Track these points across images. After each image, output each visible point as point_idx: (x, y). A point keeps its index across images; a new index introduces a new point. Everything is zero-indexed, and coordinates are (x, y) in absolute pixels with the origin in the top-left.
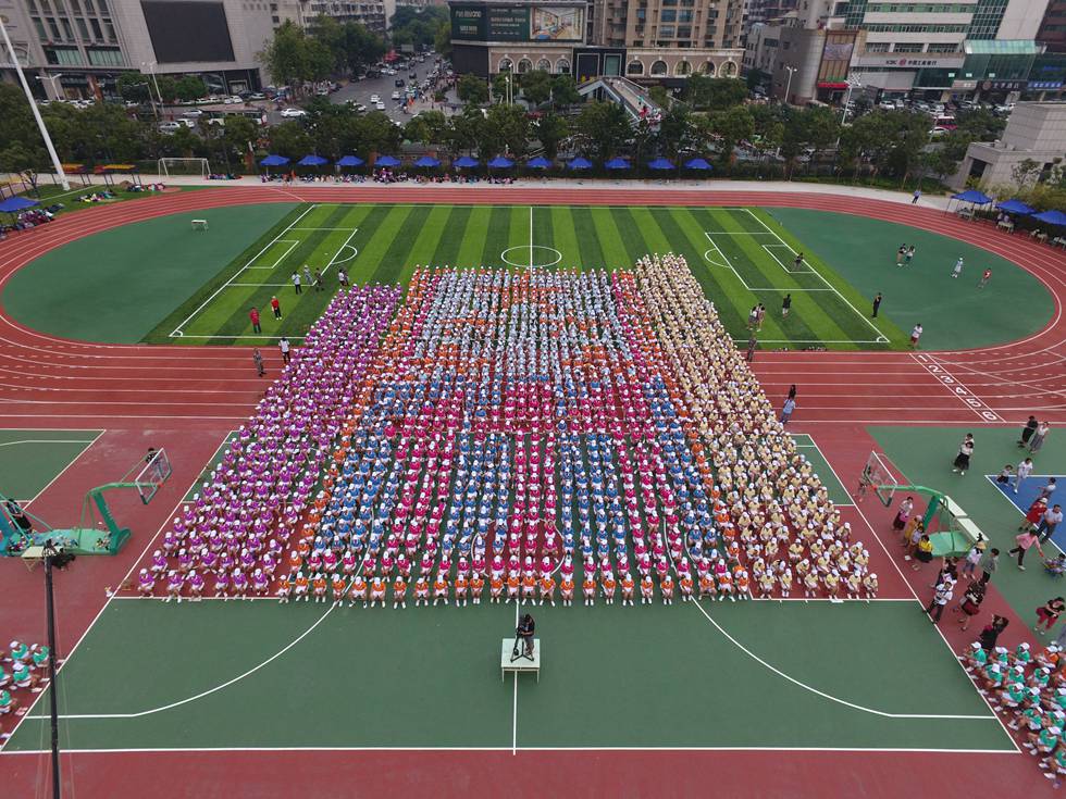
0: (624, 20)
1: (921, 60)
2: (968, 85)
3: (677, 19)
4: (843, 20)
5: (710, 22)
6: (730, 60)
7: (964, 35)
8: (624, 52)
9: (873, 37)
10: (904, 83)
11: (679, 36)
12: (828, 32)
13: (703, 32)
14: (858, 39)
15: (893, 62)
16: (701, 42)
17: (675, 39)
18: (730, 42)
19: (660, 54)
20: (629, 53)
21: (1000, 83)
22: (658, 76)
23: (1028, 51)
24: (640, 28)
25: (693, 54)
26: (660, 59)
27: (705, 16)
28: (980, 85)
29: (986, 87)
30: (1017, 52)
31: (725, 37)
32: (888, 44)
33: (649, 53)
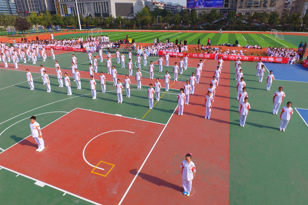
6: (272, 11)
11: (254, 4)
16: (262, 6)
19: (248, 10)
20: (237, 10)
25: (259, 9)
26: (248, 11)
31: (271, 4)
33: (244, 10)
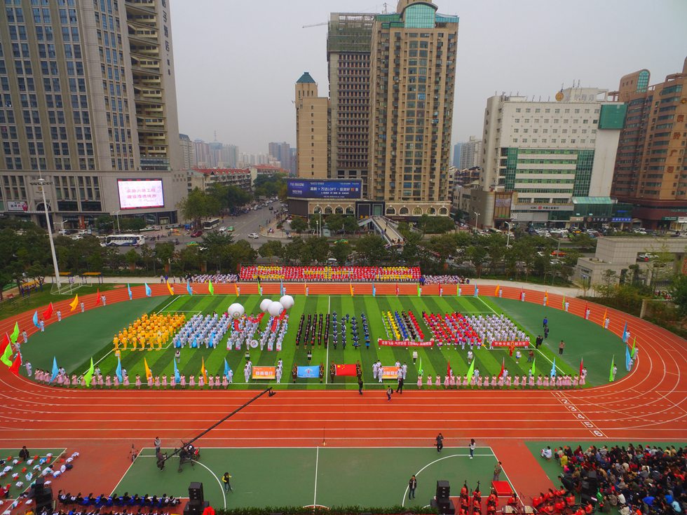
0: (383, 188)
1: (550, 206)
2: (579, 219)
3: (412, 187)
4: (503, 187)
5: (431, 188)
6: (443, 207)
7: (571, 194)
8: (384, 203)
9: (521, 195)
10: (543, 218)
11: (414, 195)
12: (496, 193)
13: (427, 192)
14: (513, 196)
15: (535, 208)
16: (426, 198)
17: (412, 196)
18: (443, 198)
19: (404, 204)
20: (386, 204)
21: (596, 219)
22: (404, 215)
23: (608, 203)
24: (392, 191)
25: (422, 204)
26: (404, 206)
27: (427, 185)
28: (585, 219)
29: (589, 220)
30: (602, 203)
31: (440, 195)
32: (531, 199)
33: (398, 204)
